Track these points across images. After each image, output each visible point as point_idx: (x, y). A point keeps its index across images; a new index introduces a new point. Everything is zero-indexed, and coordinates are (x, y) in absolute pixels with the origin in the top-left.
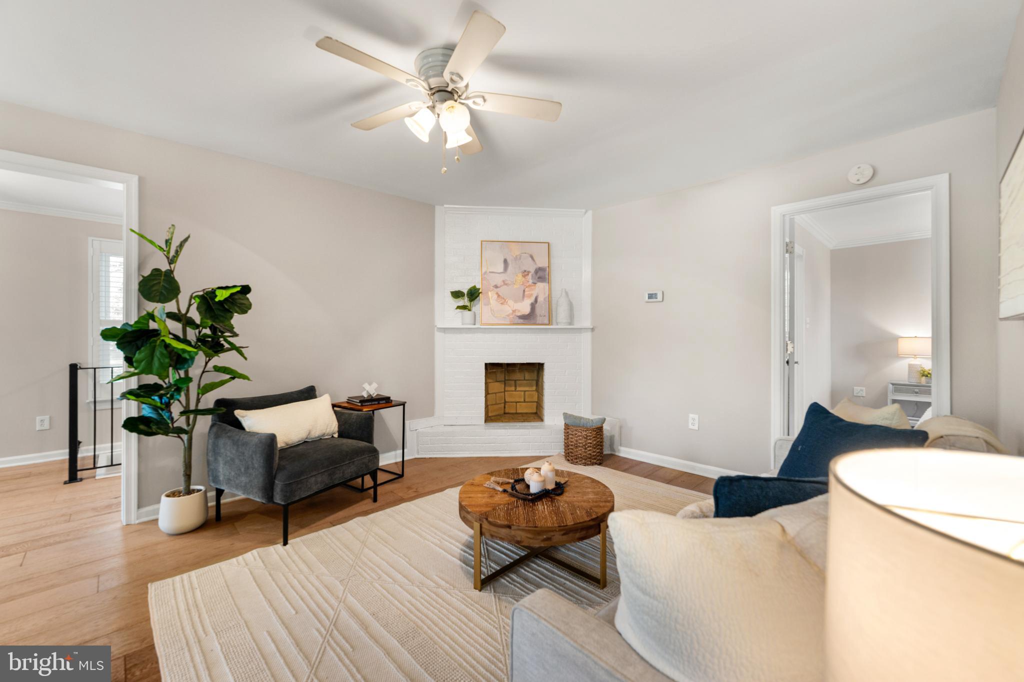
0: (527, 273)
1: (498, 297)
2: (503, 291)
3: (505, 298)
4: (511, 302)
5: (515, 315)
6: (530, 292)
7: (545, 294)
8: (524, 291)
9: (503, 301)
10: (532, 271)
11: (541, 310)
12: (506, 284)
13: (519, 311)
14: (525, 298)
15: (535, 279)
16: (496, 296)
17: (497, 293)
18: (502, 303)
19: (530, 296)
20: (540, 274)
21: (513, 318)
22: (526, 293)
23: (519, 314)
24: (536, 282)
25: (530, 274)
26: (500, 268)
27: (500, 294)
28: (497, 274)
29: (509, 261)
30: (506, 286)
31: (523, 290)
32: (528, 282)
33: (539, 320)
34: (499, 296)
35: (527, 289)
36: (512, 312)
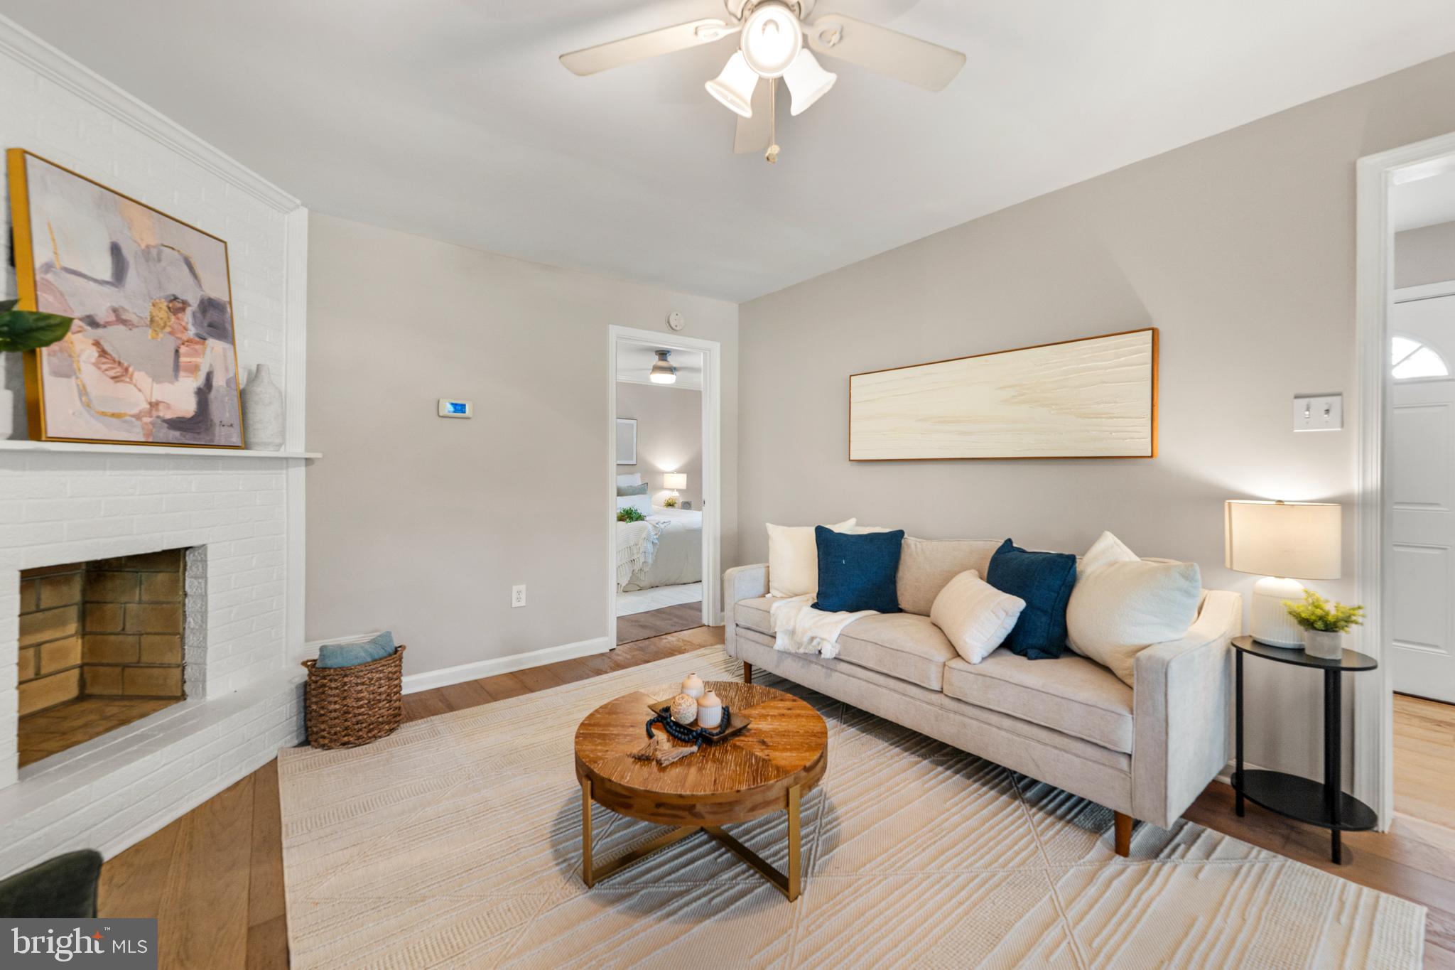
0: (180, 305)
1: (100, 356)
2: (115, 338)
3: (126, 364)
4: (141, 377)
5: (158, 417)
6: (193, 360)
7: (227, 370)
8: (177, 351)
9: (119, 369)
10: (194, 304)
11: (224, 409)
12: (125, 322)
13: (168, 406)
14: (182, 374)
15: (202, 327)
16: (93, 353)
17: (97, 344)
18: (113, 378)
19: (194, 369)
20: (213, 315)
21: (153, 424)
22: (183, 359)
23: (169, 415)
24: (205, 335)
25: (189, 311)
26: (104, 269)
27: (108, 348)
28: (92, 284)
29: (127, 252)
30: (121, 328)
31: (173, 352)
32: (186, 329)
33: (221, 435)
34: (103, 353)
35: (183, 350)
36: (148, 406)
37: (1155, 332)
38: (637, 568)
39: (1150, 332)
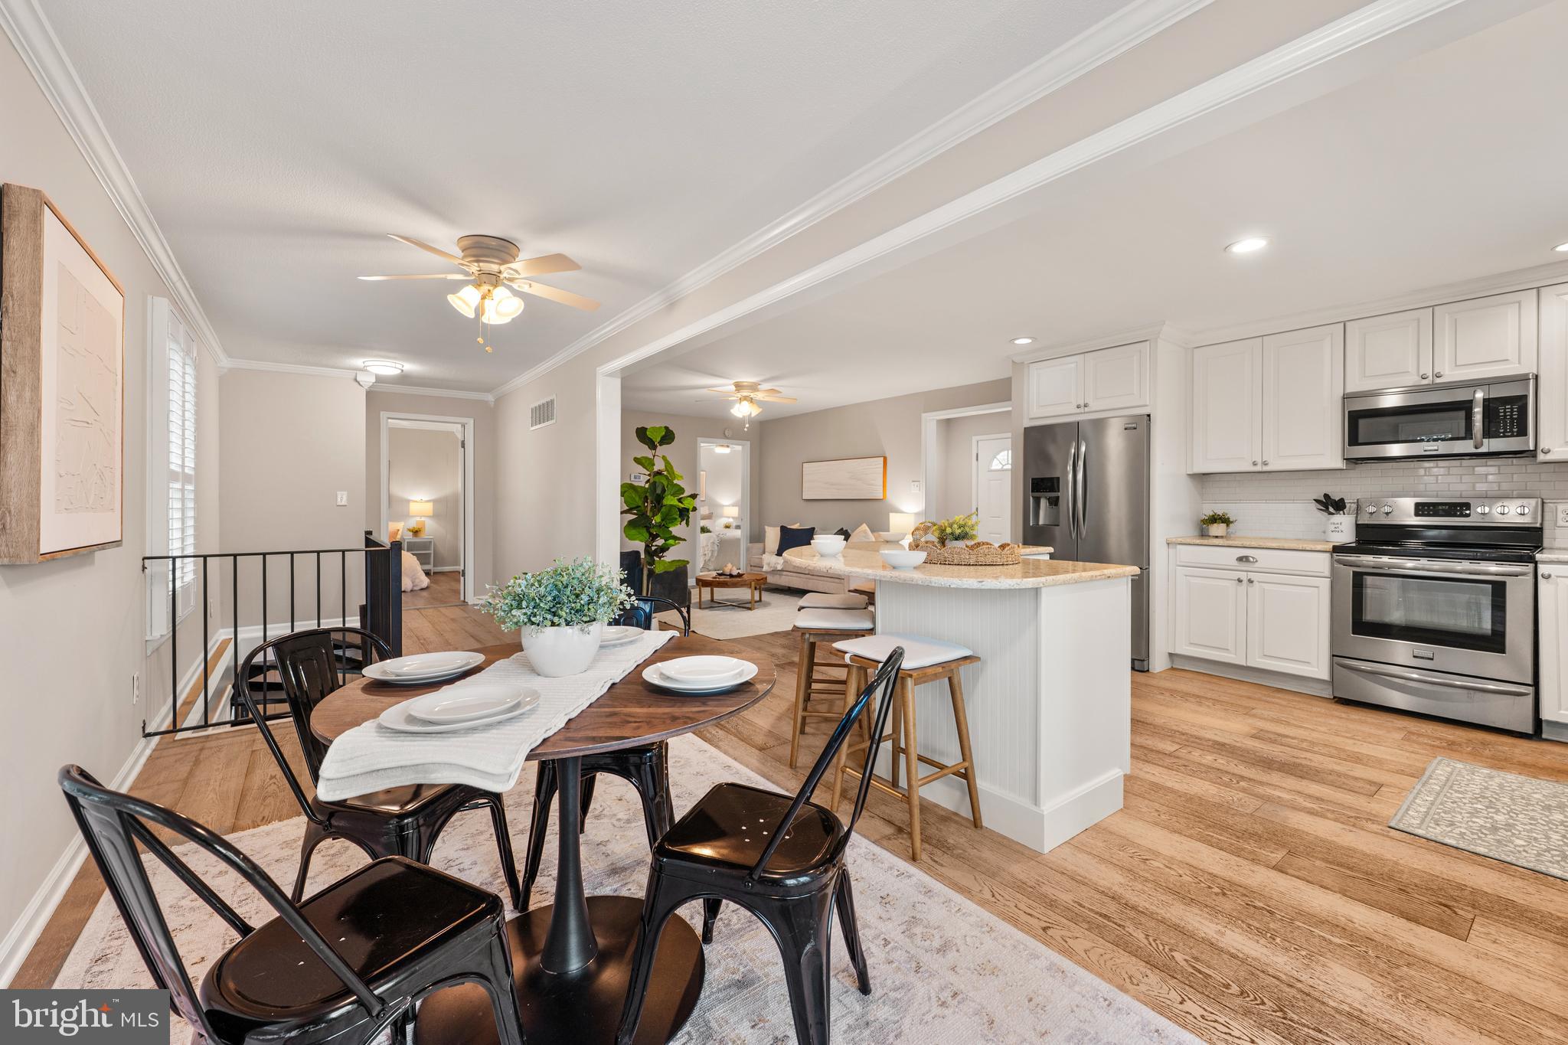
37: (885, 459)
38: (707, 558)
39: (882, 458)
